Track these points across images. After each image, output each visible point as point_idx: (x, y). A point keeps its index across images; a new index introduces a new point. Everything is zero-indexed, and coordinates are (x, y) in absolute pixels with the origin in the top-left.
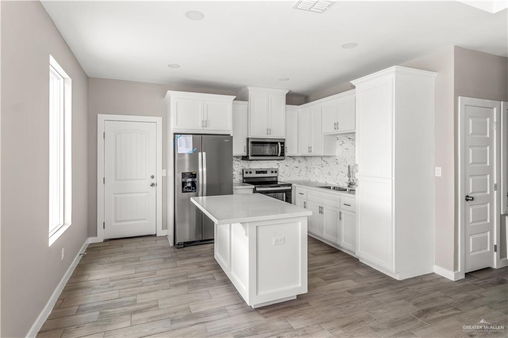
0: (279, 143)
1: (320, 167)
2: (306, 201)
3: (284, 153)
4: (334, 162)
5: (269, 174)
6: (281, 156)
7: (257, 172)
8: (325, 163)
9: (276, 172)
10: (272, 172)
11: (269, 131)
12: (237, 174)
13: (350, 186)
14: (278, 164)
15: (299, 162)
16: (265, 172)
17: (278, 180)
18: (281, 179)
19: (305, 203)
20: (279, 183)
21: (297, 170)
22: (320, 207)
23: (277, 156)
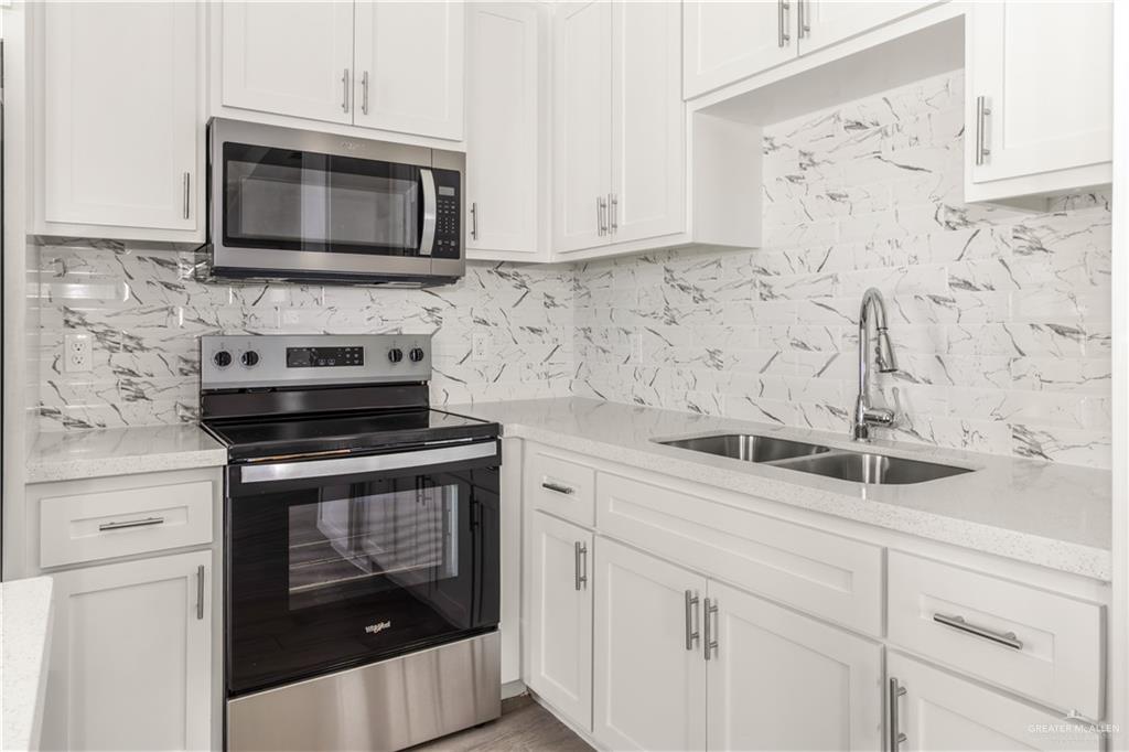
0: (428, 179)
1: (660, 326)
2: (585, 538)
3: (457, 237)
4: (746, 291)
5: (374, 370)
6: (437, 252)
7: (294, 357)
8: (688, 298)
9: (418, 355)
10: (396, 356)
11: (357, 89)
12: (157, 367)
13: (872, 432)
14: (430, 311)
15: (550, 302)
16: (352, 356)
17: (432, 405)
18: (451, 398)
19: (580, 551)
20: (436, 422)
21: (538, 348)
22: (690, 600)
23: (414, 252)
